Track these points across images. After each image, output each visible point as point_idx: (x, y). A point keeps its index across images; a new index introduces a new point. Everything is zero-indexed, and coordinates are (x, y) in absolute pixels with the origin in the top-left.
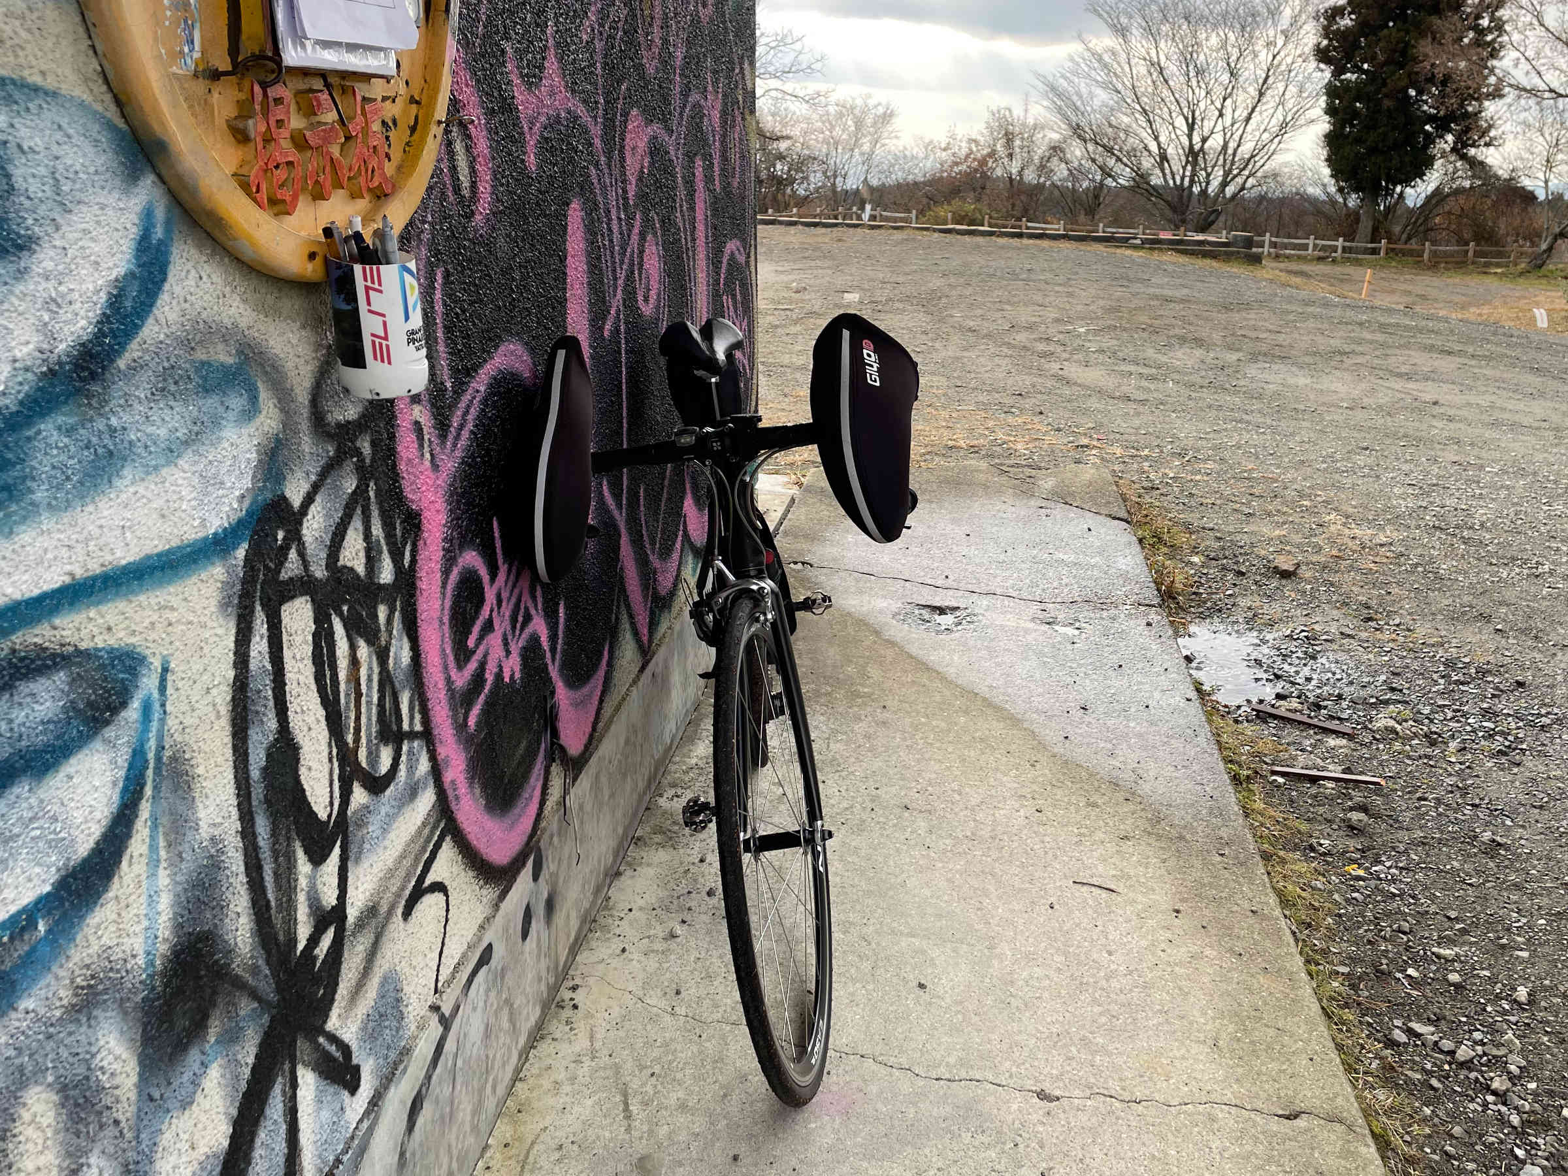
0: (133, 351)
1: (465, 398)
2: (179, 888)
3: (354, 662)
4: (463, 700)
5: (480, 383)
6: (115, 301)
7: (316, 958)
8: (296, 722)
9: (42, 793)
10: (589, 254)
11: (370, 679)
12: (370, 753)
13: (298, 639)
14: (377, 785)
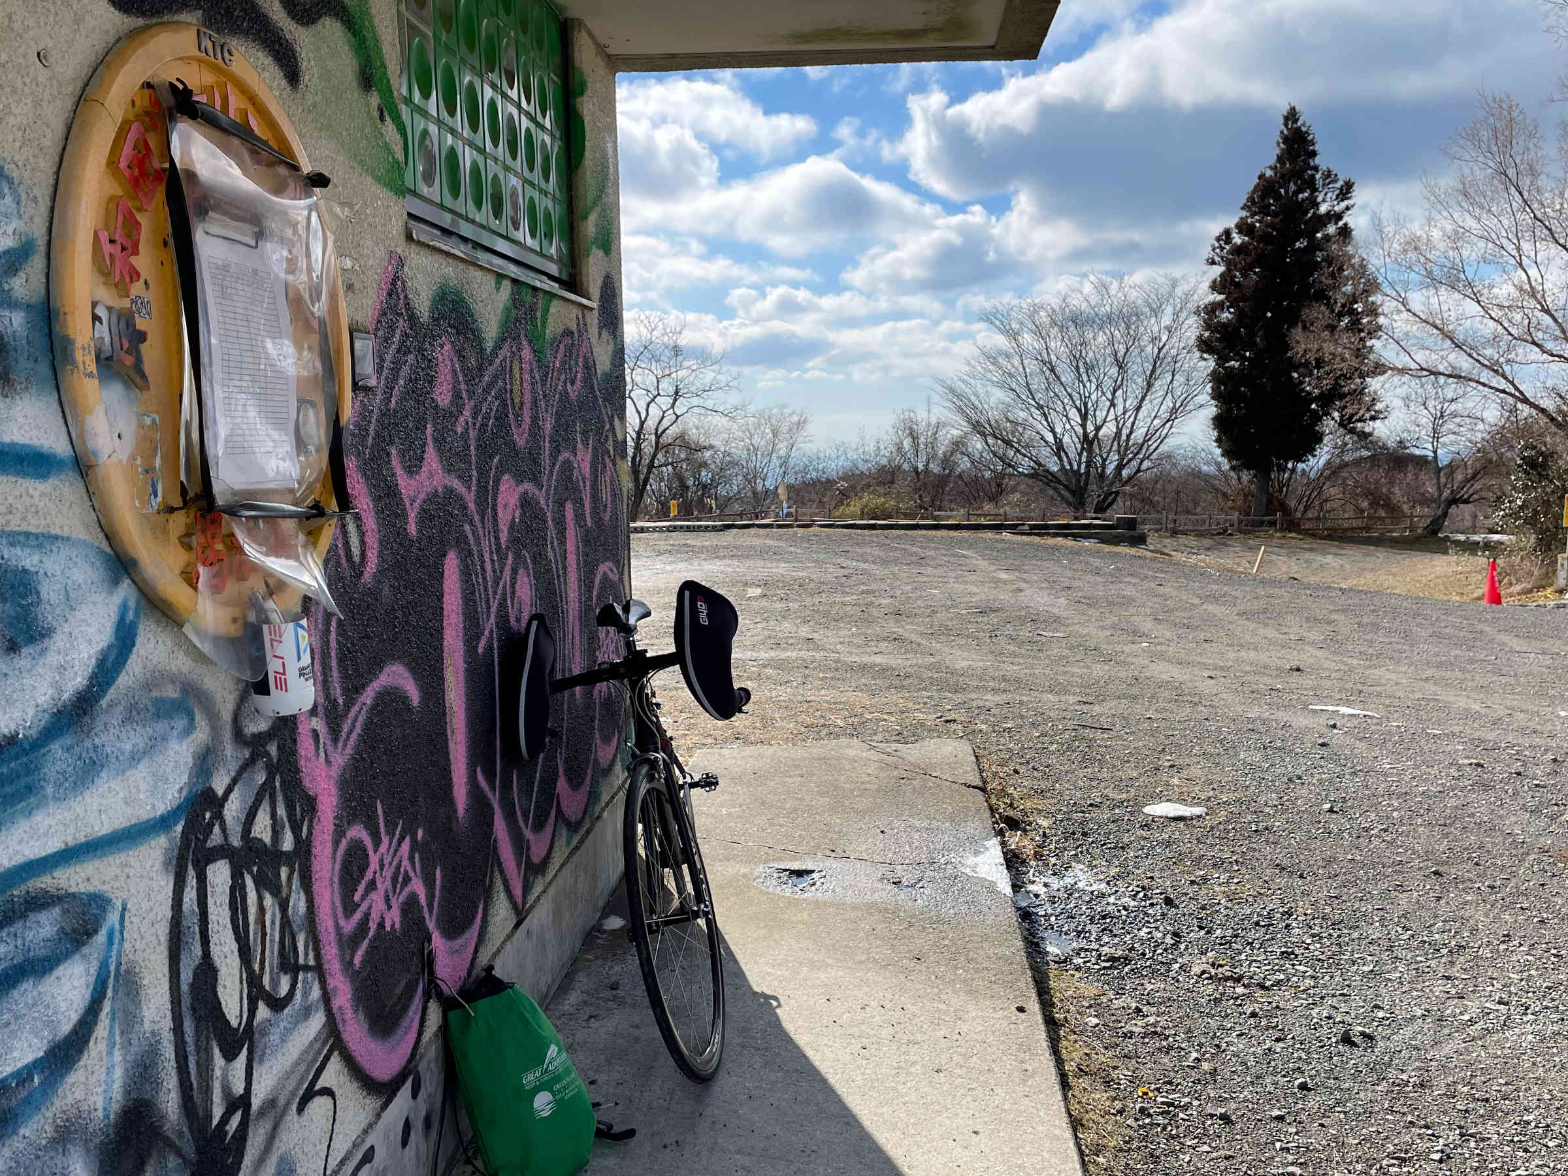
0: (112, 693)
1: (356, 708)
2: (128, 1065)
3: (261, 909)
4: (349, 943)
5: (368, 697)
6: (101, 663)
7: (226, 1133)
8: (215, 951)
9: (41, 988)
10: (464, 590)
11: (273, 923)
12: (272, 979)
13: (219, 890)
14: (278, 1005)
